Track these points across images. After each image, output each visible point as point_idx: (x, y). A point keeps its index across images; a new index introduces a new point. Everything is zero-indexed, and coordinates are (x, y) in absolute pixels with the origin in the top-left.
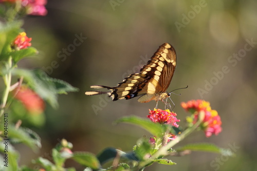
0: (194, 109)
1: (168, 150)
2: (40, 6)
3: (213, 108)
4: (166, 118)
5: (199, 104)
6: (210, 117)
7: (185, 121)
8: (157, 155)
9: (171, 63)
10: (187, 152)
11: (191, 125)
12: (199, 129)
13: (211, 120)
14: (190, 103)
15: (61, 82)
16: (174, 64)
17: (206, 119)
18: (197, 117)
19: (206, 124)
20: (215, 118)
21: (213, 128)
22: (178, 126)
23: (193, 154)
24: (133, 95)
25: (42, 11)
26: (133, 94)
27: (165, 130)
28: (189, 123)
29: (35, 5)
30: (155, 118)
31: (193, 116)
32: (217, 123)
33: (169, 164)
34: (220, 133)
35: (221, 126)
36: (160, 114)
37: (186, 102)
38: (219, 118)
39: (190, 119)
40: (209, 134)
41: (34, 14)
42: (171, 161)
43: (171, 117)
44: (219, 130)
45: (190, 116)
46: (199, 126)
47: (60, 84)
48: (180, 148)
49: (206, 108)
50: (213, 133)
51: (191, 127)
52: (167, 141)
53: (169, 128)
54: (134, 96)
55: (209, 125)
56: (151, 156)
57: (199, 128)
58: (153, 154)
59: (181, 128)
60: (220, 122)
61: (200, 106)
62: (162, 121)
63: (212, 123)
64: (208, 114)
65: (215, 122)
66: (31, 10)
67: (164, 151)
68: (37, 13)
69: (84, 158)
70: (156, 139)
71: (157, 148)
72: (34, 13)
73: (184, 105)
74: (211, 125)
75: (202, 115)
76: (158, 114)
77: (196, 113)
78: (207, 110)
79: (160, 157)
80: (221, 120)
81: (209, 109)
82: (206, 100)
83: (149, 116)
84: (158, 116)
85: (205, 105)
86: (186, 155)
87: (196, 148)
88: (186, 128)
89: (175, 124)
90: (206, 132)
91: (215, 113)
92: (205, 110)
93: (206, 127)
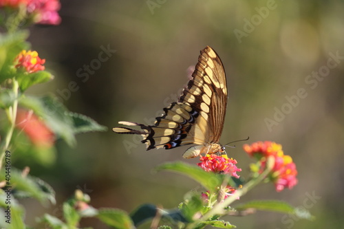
0: (261, 154)
1: (225, 209)
2: (52, 12)
3: (285, 154)
4: (223, 166)
5: (267, 147)
6: (282, 165)
7: (249, 170)
8: (210, 216)
9: (221, 90)
10: (250, 210)
11: (256, 175)
12: (267, 181)
13: (283, 169)
14: (256, 146)
15: (84, 118)
16: (225, 91)
17: (276, 167)
18: (265, 165)
19: (277, 174)
20: (288, 166)
21: (286, 179)
22: (239, 177)
23: (259, 213)
24: (175, 144)
25: (54, 18)
26: (176, 142)
27: (222, 182)
28: (253, 172)
29: (45, 11)
30: (207, 167)
31: (259, 164)
32: (291, 173)
33: (226, 227)
34: (295, 187)
35: (297, 177)
36: (214, 162)
37: (250, 144)
38: (294, 166)
39: (255, 167)
40: (280, 188)
41: (44, 23)
42: (228, 223)
43: (228, 165)
44: (294, 182)
45: (255, 163)
46: (266, 177)
47: (82, 120)
48: (241, 206)
49: (276, 153)
50: (286, 186)
51: (256, 178)
52: (223, 197)
53: (228, 179)
54: (177, 146)
55: (281, 175)
56: (202, 216)
57: (267, 179)
58: (204, 214)
59: (243, 179)
60: (295, 172)
61: (269, 150)
62: (217, 170)
63: (284, 172)
64: (279, 161)
65: (288, 171)
66: (39, 17)
67: (219, 209)
68: (48, 21)
69: (112, 216)
70: (209, 195)
71: (210, 205)
72: (43, 21)
73: (248, 148)
74: (284, 176)
75: (271, 162)
76: (212, 160)
77: (263, 159)
78: (278, 155)
79: (215, 217)
80: (297, 169)
81: (280, 154)
82: (277, 143)
83: (200, 164)
84: (212, 164)
85: (276, 148)
86: (249, 215)
87: (263, 206)
88: (250, 179)
89: (235, 174)
90: (276, 185)
91: (288, 160)
92: (275, 155)
93: (276, 178)
